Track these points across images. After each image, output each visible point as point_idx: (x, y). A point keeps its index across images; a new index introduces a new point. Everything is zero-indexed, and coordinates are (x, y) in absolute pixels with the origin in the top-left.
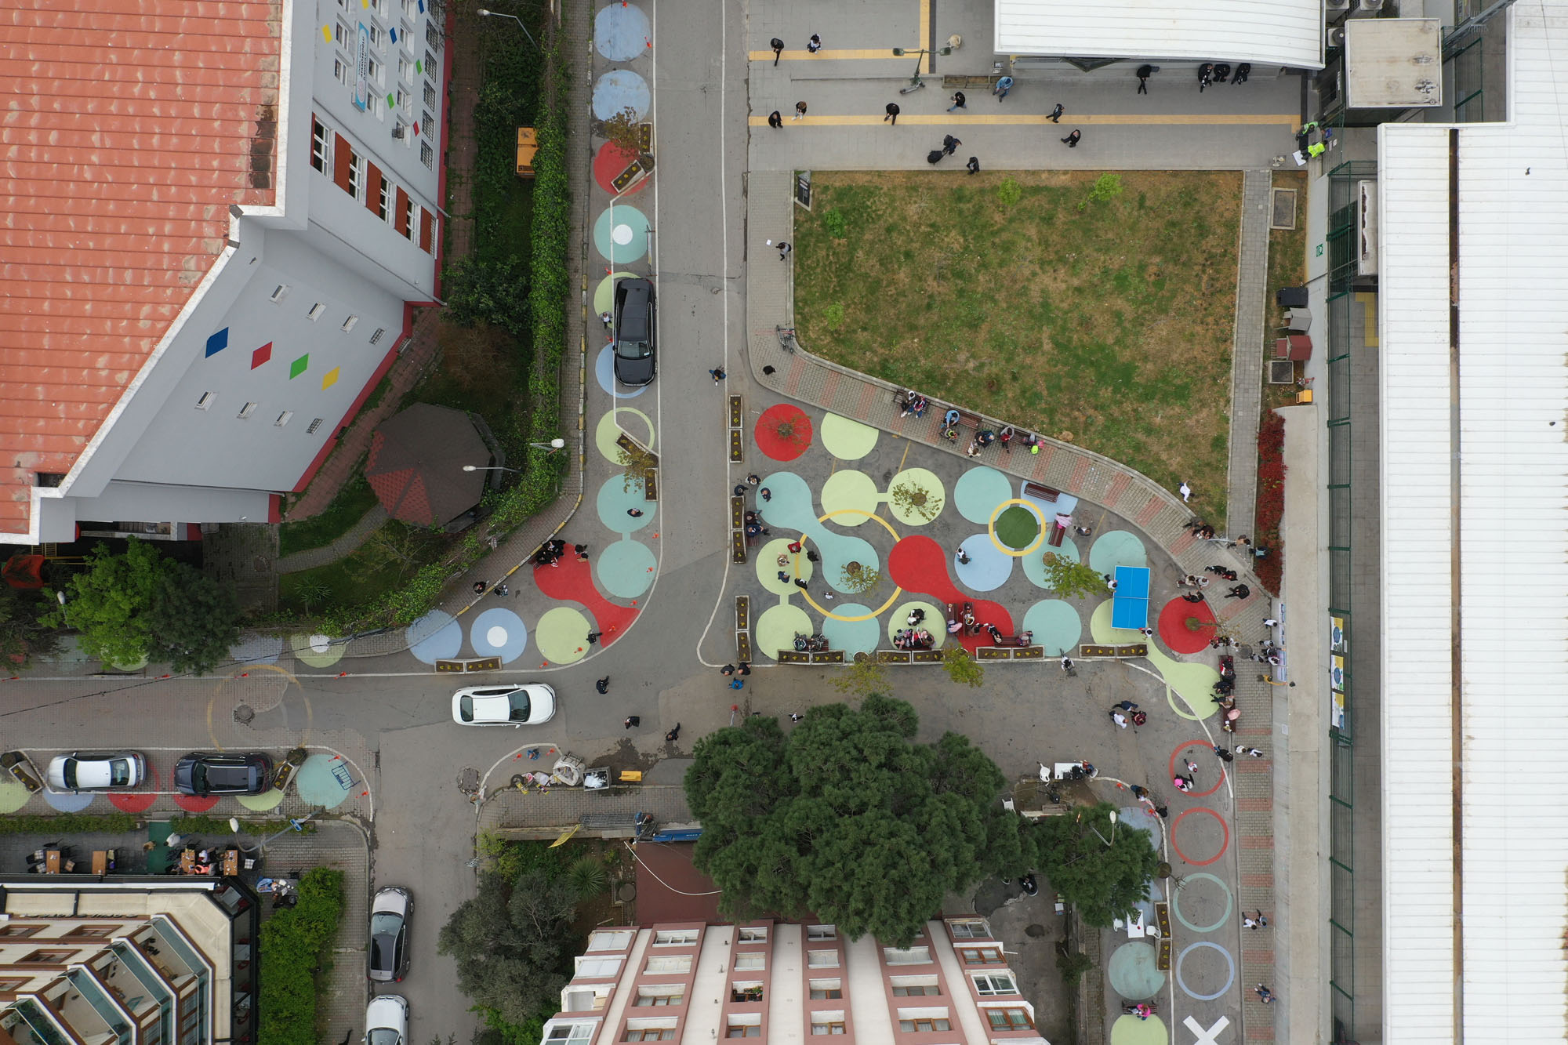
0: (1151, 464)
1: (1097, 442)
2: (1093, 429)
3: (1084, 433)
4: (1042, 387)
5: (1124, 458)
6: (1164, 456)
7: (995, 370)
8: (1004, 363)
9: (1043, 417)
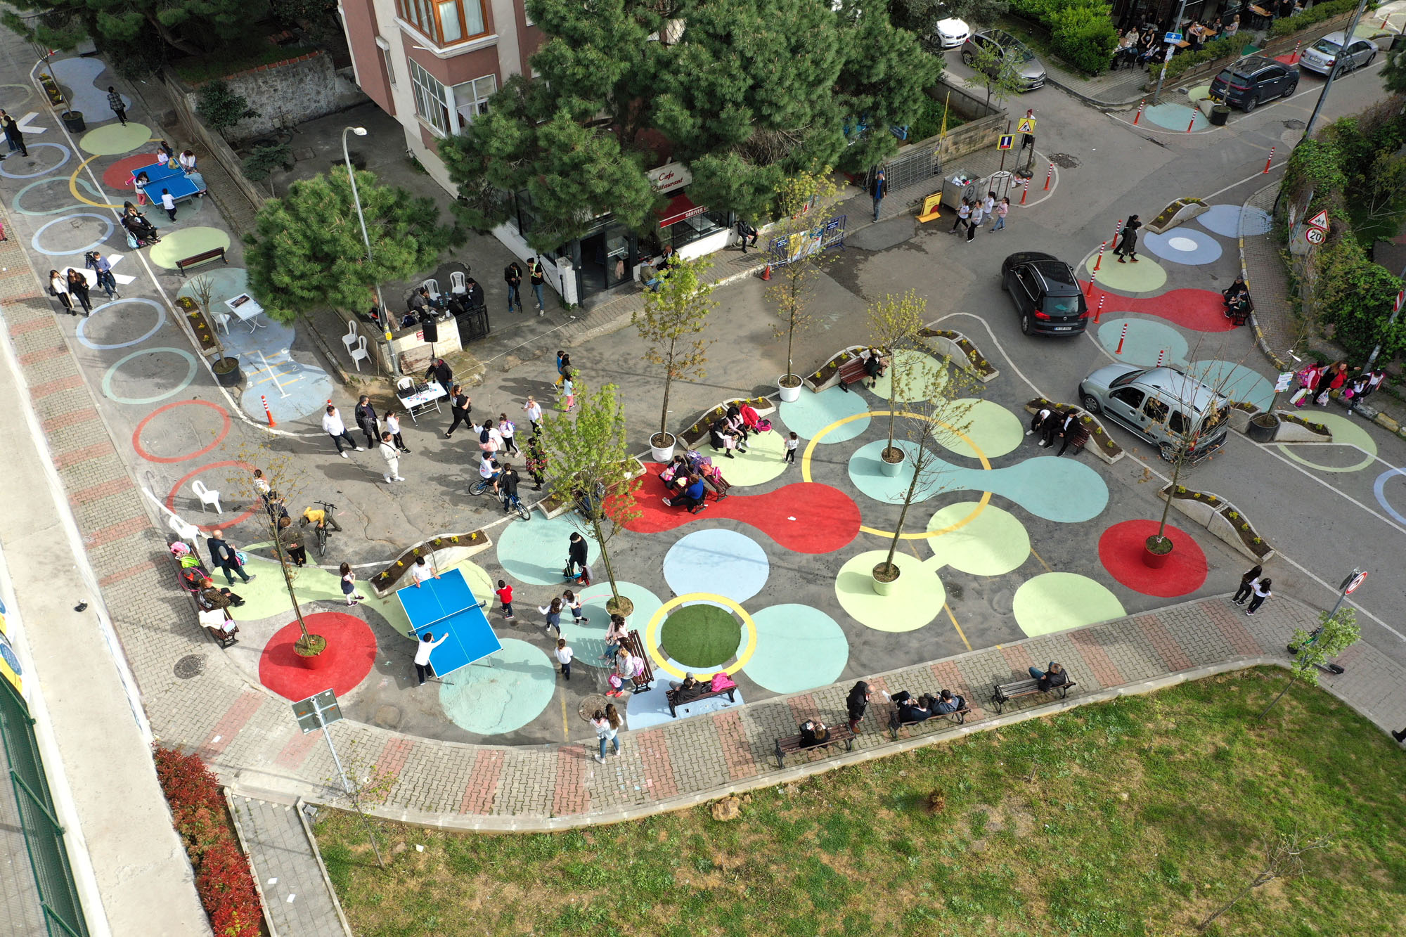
0: (529, 860)
1: (663, 835)
2: (686, 853)
3: (696, 838)
4: (840, 864)
5: (591, 841)
6: (511, 891)
7: (949, 838)
8: (945, 862)
9: (792, 816)
